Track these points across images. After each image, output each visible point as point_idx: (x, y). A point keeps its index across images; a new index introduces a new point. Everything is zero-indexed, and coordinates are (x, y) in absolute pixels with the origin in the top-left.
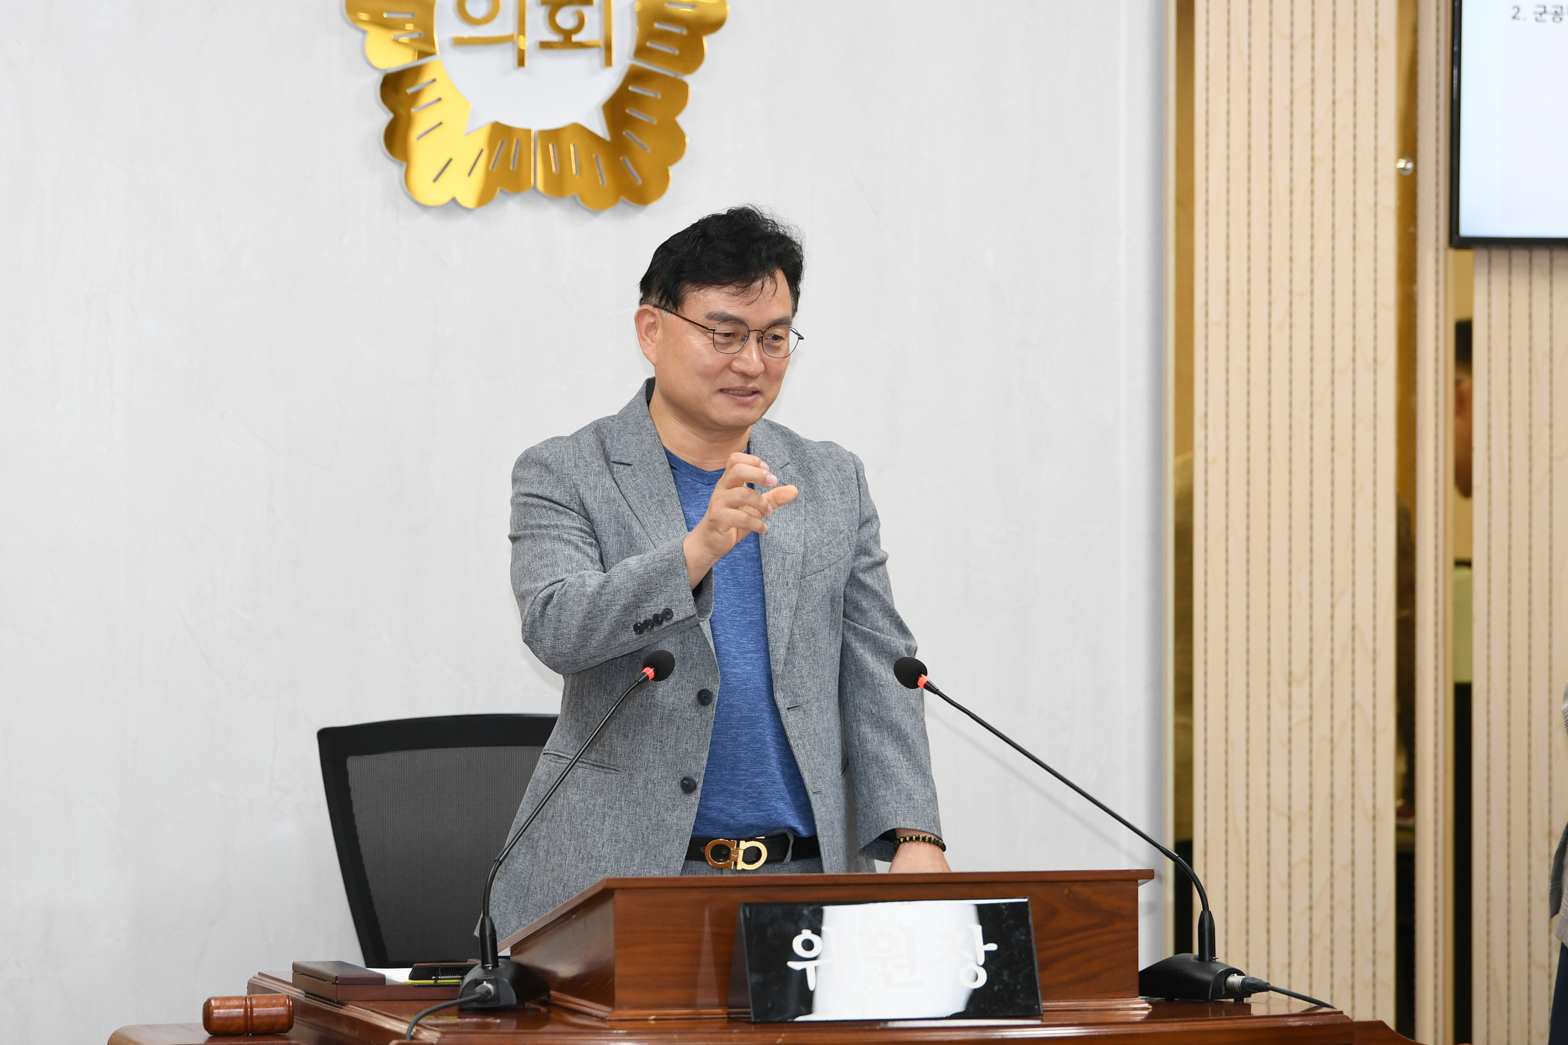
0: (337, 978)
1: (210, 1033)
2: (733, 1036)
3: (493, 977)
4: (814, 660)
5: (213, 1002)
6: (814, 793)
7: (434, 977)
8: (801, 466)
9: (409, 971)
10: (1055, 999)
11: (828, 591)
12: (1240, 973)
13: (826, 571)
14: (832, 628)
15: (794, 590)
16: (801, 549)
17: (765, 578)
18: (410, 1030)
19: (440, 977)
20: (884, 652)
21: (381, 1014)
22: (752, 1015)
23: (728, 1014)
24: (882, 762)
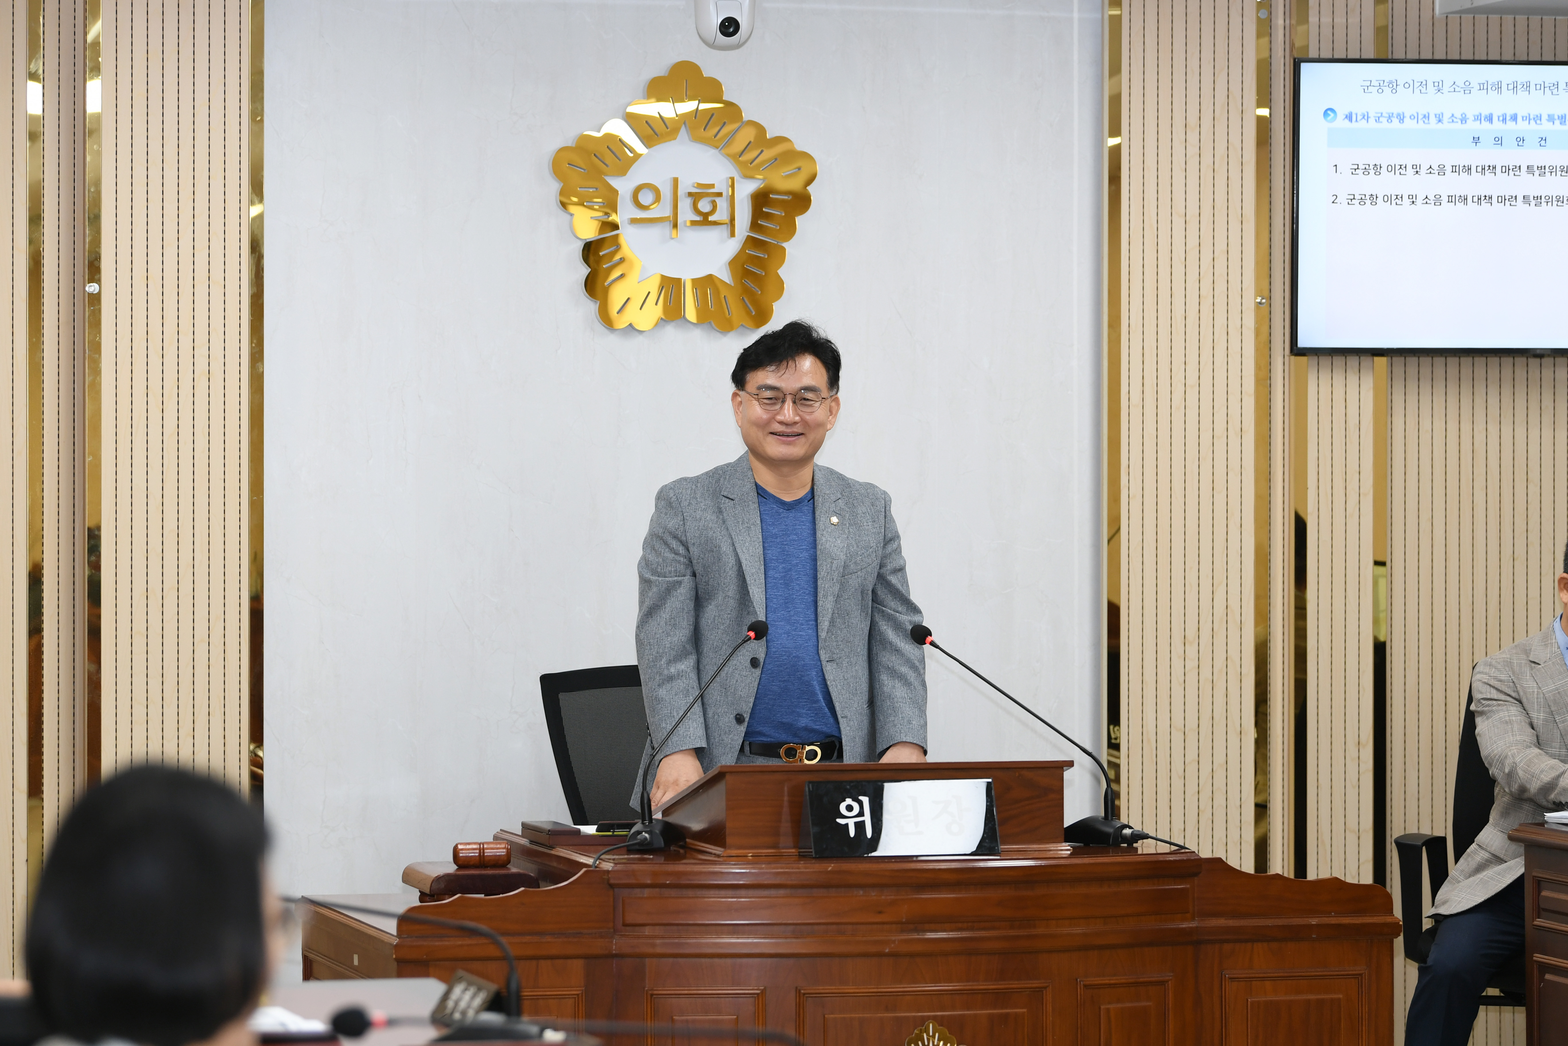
0: (549, 831)
1: (457, 866)
2: (800, 865)
3: (649, 830)
4: (847, 631)
5: (460, 847)
6: (842, 717)
7: (612, 831)
8: (848, 501)
9: (596, 827)
10: (1010, 844)
11: (859, 586)
12: (1130, 828)
13: (859, 573)
14: (862, 611)
15: (837, 584)
16: (843, 557)
17: (818, 575)
18: (595, 862)
19: (616, 830)
20: (901, 628)
21: (577, 853)
22: (813, 854)
23: (799, 852)
24: (893, 699)
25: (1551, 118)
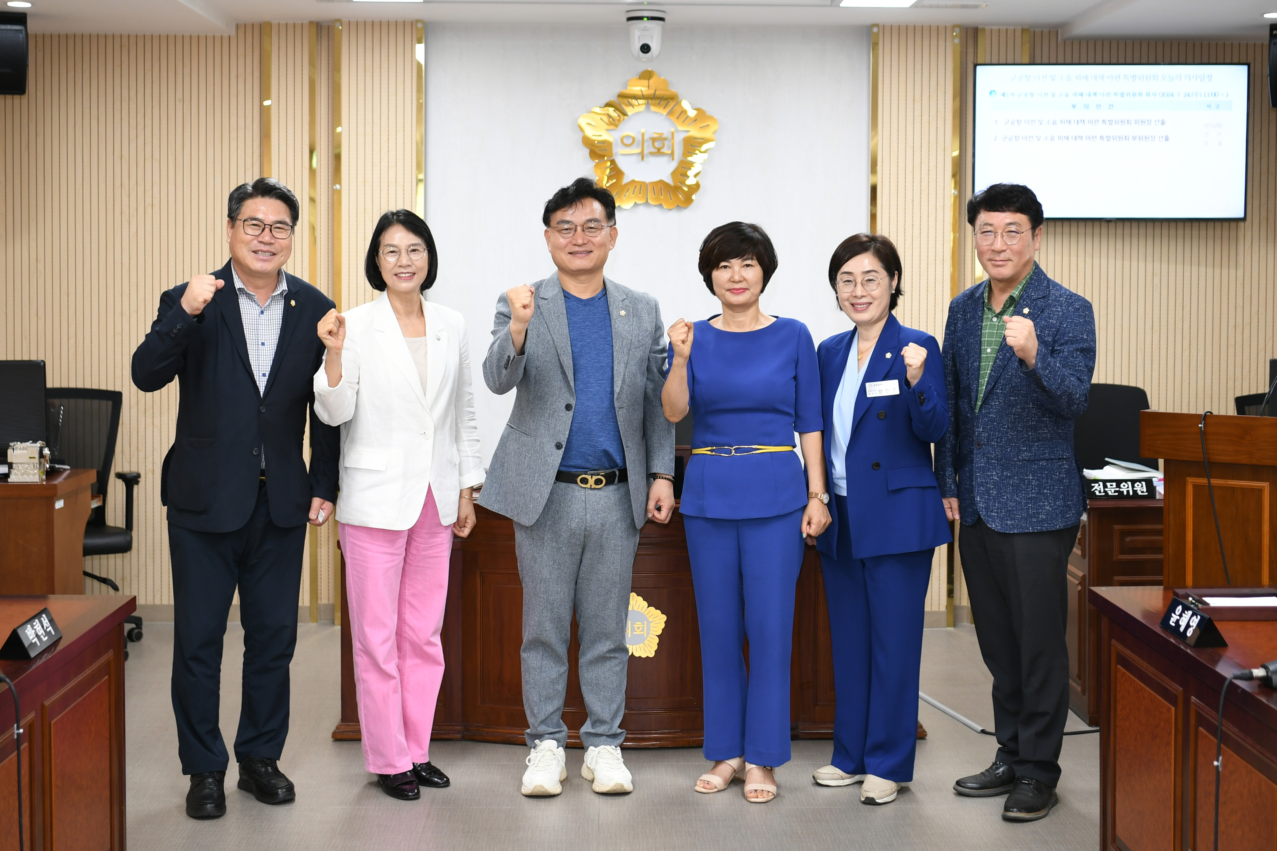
6: (626, 447)
8: (631, 300)
11: (641, 357)
15: (625, 355)
16: (630, 337)
25: (1116, 94)
